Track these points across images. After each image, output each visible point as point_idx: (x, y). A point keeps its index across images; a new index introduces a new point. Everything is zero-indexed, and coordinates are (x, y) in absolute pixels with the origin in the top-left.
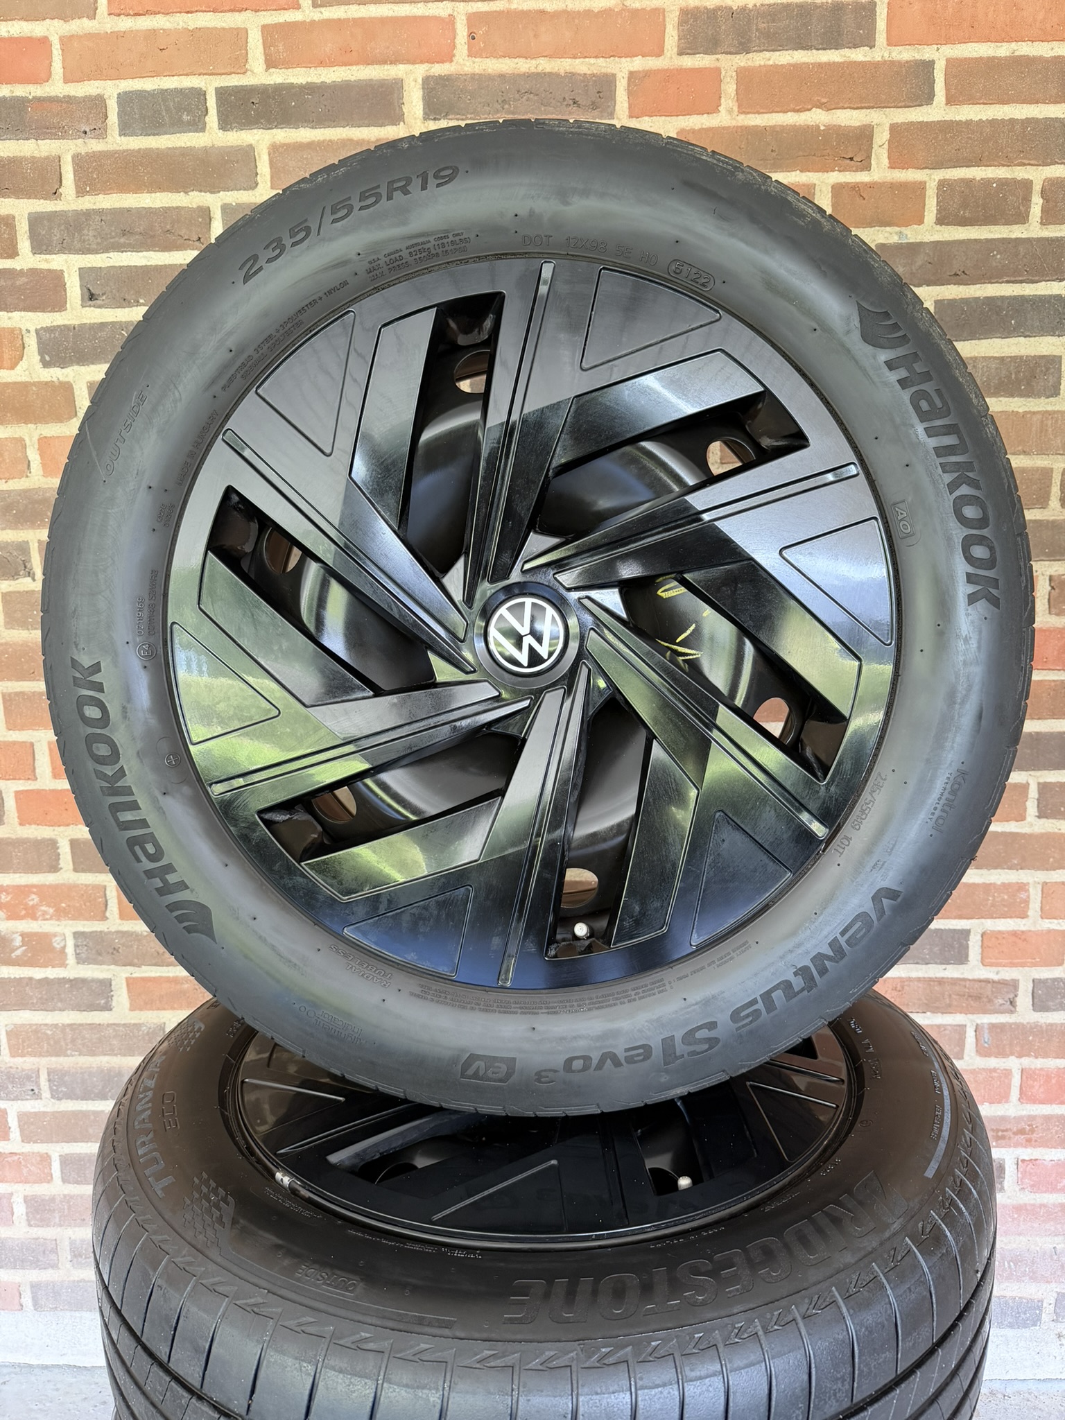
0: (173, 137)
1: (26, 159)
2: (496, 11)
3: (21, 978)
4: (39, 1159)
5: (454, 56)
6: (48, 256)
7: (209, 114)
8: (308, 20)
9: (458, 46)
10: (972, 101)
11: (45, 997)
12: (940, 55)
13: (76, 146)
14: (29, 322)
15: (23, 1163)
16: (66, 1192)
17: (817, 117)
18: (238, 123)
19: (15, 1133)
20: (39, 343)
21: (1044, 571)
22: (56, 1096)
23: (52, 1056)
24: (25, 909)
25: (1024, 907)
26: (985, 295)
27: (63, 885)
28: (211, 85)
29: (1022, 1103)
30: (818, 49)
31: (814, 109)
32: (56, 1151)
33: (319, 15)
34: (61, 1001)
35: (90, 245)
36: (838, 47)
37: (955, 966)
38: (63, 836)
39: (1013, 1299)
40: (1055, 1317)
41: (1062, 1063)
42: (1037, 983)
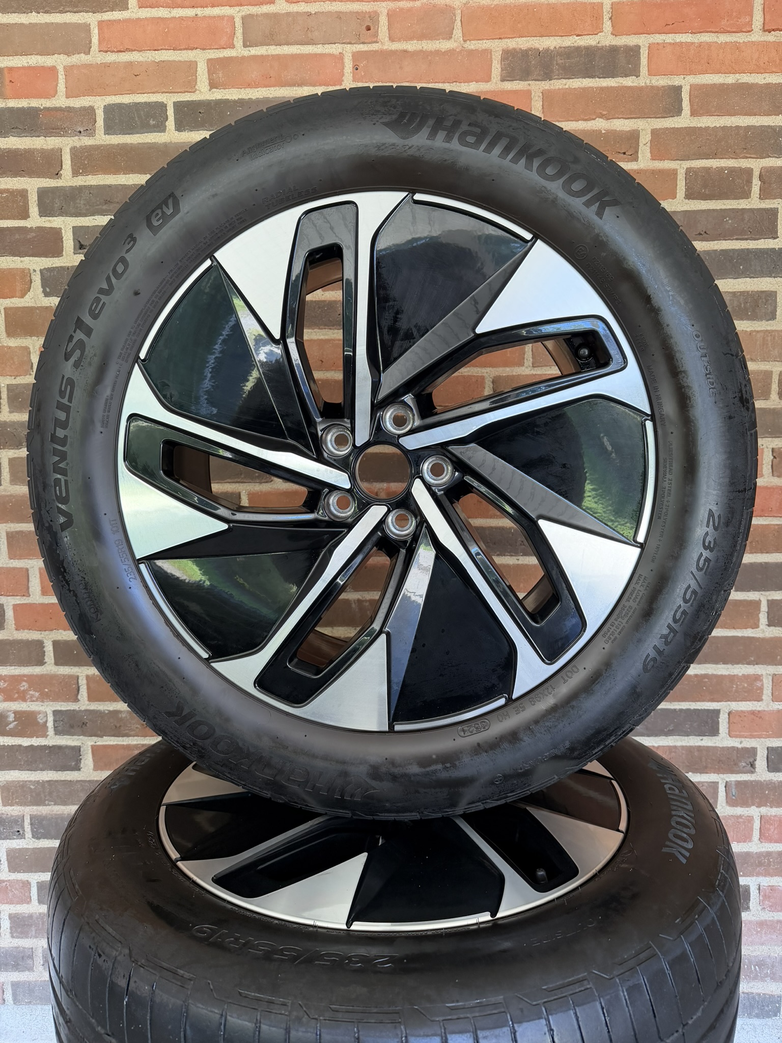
0: (142, 136)
1: (37, 150)
2: (373, 51)
3: (12, 745)
4: (21, 885)
5: (343, 81)
6: (50, 218)
7: (169, 120)
8: (240, 56)
9: (346, 74)
10: (709, 113)
11: (30, 760)
12: (686, 82)
13: (74, 141)
14: (36, 264)
15: (9, 888)
16: (41, 911)
17: (600, 124)
18: (189, 126)
19: (4, 865)
20: (42, 279)
21: (767, 445)
22: (36, 836)
23: (33, 805)
24: (17, 693)
25: (759, 693)
26: (721, 248)
27: (46, 675)
28: (169, 100)
29: (761, 842)
30: (600, 78)
31: (597, 119)
32: (35, 878)
33: (248, 52)
34: (42, 762)
35: (80, 210)
36: (613, 78)
37: (709, 737)
38: (48, 638)
39: (759, 995)
42: (770, 750)
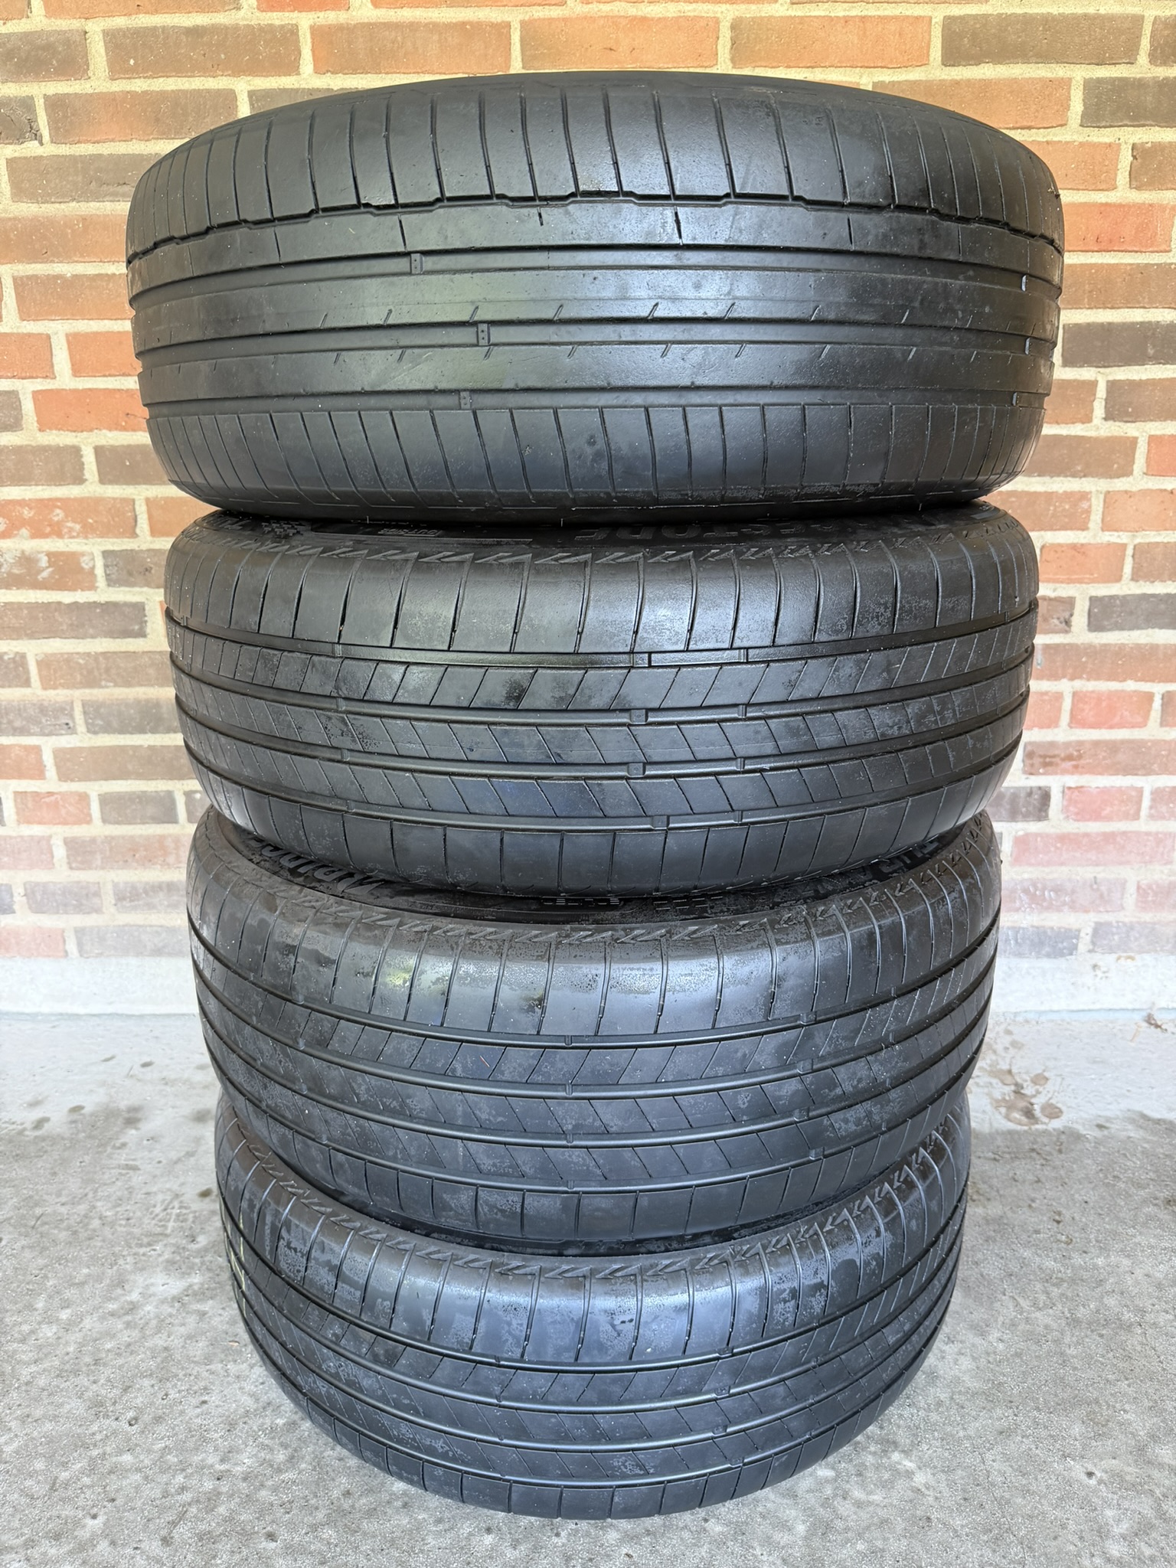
3: (48, 603)
4: (77, 798)
11: (75, 623)
15: (61, 803)
16: (107, 833)
19: (51, 771)
22: (92, 730)
23: (85, 687)
24: (50, 525)
25: (1085, 519)
27: (88, 498)
29: (1071, 728)
32: (95, 789)
34: (93, 627)
38: (86, 443)
39: (1052, 928)
40: (1091, 947)
41: (1114, 686)
42: (1094, 600)
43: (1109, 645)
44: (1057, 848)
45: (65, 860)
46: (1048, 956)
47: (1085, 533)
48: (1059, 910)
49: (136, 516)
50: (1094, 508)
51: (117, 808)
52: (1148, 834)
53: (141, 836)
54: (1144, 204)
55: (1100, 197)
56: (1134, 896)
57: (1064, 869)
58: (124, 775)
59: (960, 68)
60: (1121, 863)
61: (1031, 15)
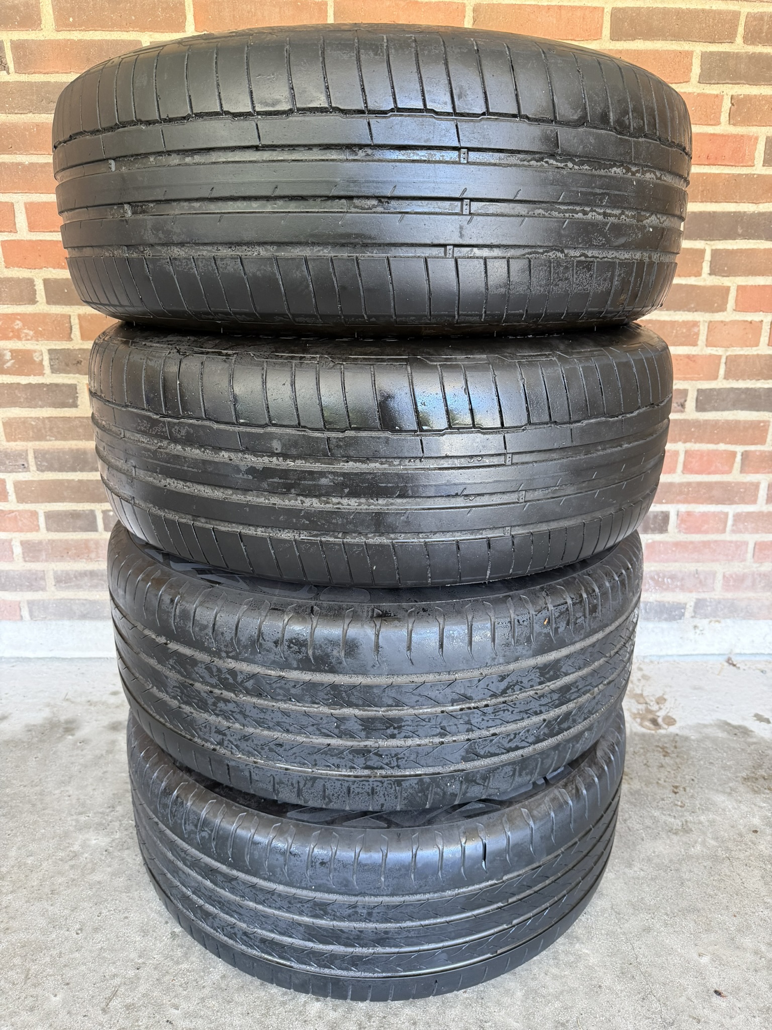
3: (11, 383)
4: (29, 514)
11: (29, 397)
15: (19, 517)
16: (50, 538)
19: (12, 496)
22: (40, 469)
23: (36, 440)
24: (13, 332)
25: (696, 338)
27: (39, 314)
32: (42, 508)
34: (41, 400)
38: (39, 277)
39: (669, 603)
40: (693, 614)
41: (711, 447)
42: (700, 392)
43: (710, 420)
44: (673, 551)
45: (21, 555)
46: (666, 620)
47: (695, 348)
48: (673, 590)
49: (71, 327)
50: (701, 332)
51: (56, 521)
52: (731, 542)
53: (72, 540)
54: (738, 135)
55: (710, 130)
56: (721, 582)
57: (677, 564)
58: (61, 499)
59: (622, 42)
60: (713, 561)
61: (668, 9)
